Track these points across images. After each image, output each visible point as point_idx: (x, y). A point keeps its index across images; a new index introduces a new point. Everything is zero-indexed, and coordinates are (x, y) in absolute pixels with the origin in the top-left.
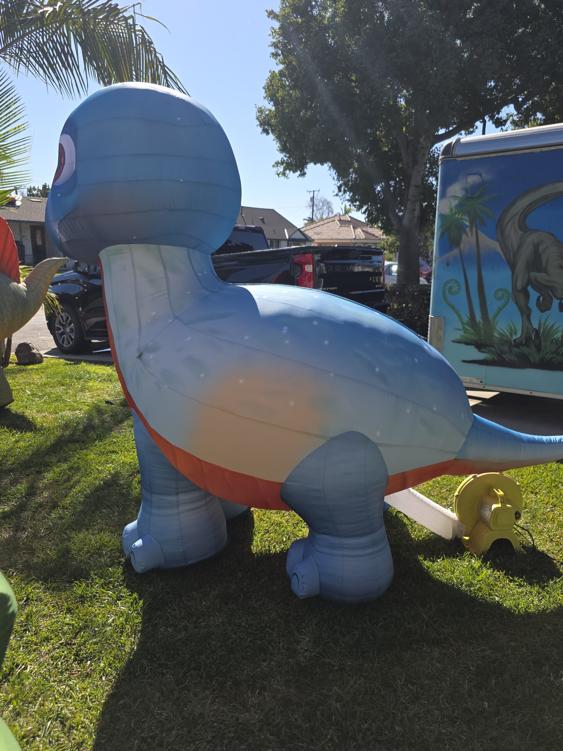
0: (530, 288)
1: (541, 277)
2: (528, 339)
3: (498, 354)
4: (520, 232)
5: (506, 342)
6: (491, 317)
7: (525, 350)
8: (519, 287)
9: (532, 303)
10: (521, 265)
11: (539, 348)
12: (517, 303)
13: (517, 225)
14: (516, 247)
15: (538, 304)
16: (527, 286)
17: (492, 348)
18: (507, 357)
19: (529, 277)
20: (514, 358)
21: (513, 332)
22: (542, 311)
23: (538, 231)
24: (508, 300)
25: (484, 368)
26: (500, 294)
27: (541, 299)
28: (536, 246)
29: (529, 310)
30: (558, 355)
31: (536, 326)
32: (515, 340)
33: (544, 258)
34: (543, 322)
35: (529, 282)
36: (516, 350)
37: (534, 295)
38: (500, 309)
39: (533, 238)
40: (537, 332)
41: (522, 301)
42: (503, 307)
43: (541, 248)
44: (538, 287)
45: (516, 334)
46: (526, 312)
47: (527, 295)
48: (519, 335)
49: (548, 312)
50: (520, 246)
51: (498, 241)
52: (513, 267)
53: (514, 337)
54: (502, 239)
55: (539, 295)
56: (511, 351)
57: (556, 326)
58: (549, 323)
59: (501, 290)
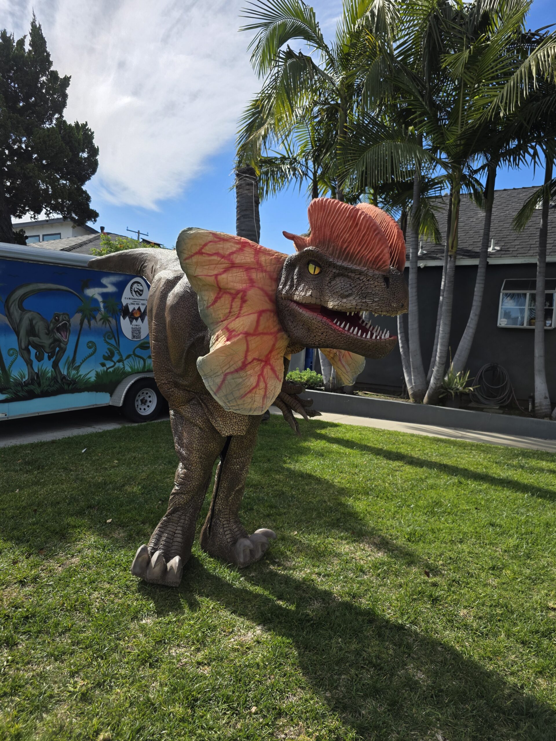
0: (30, 347)
1: (35, 339)
2: (32, 379)
3: (14, 393)
4: (20, 311)
5: (18, 384)
6: (7, 368)
7: (32, 387)
8: (23, 346)
9: (33, 357)
10: (23, 332)
11: (39, 384)
12: (23, 357)
13: (17, 307)
14: (18, 321)
15: (36, 357)
16: (28, 346)
17: (10, 390)
18: (20, 394)
19: (29, 340)
20: (25, 394)
21: (22, 376)
22: (39, 361)
23: (30, 311)
24: (17, 356)
25: (6, 405)
26: (11, 352)
27: (38, 353)
28: (31, 321)
29: (31, 361)
30: (51, 387)
31: (36, 371)
32: (24, 382)
33: (36, 328)
34: (40, 368)
35: (29, 343)
36: (26, 388)
37: (33, 351)
38: (12, 363)
39: (28, 316)
40: (37, 374)
41: (26, 355)
42: (14, 361)
43: (34, 322)
44: (35, 346)
45: (25, 378)
46: (29, 363)
47: (29, 352)
48: (27, 378)
49: (42, 362)
50: (21, 320)
51: (7, 316)
52: (18, 334)
53: (24, 380)
54: (9, 315)
55: (35, 351)
56: (22, 389)
57: (47, 369)
58: (44, 368)
59: (12, 349)
